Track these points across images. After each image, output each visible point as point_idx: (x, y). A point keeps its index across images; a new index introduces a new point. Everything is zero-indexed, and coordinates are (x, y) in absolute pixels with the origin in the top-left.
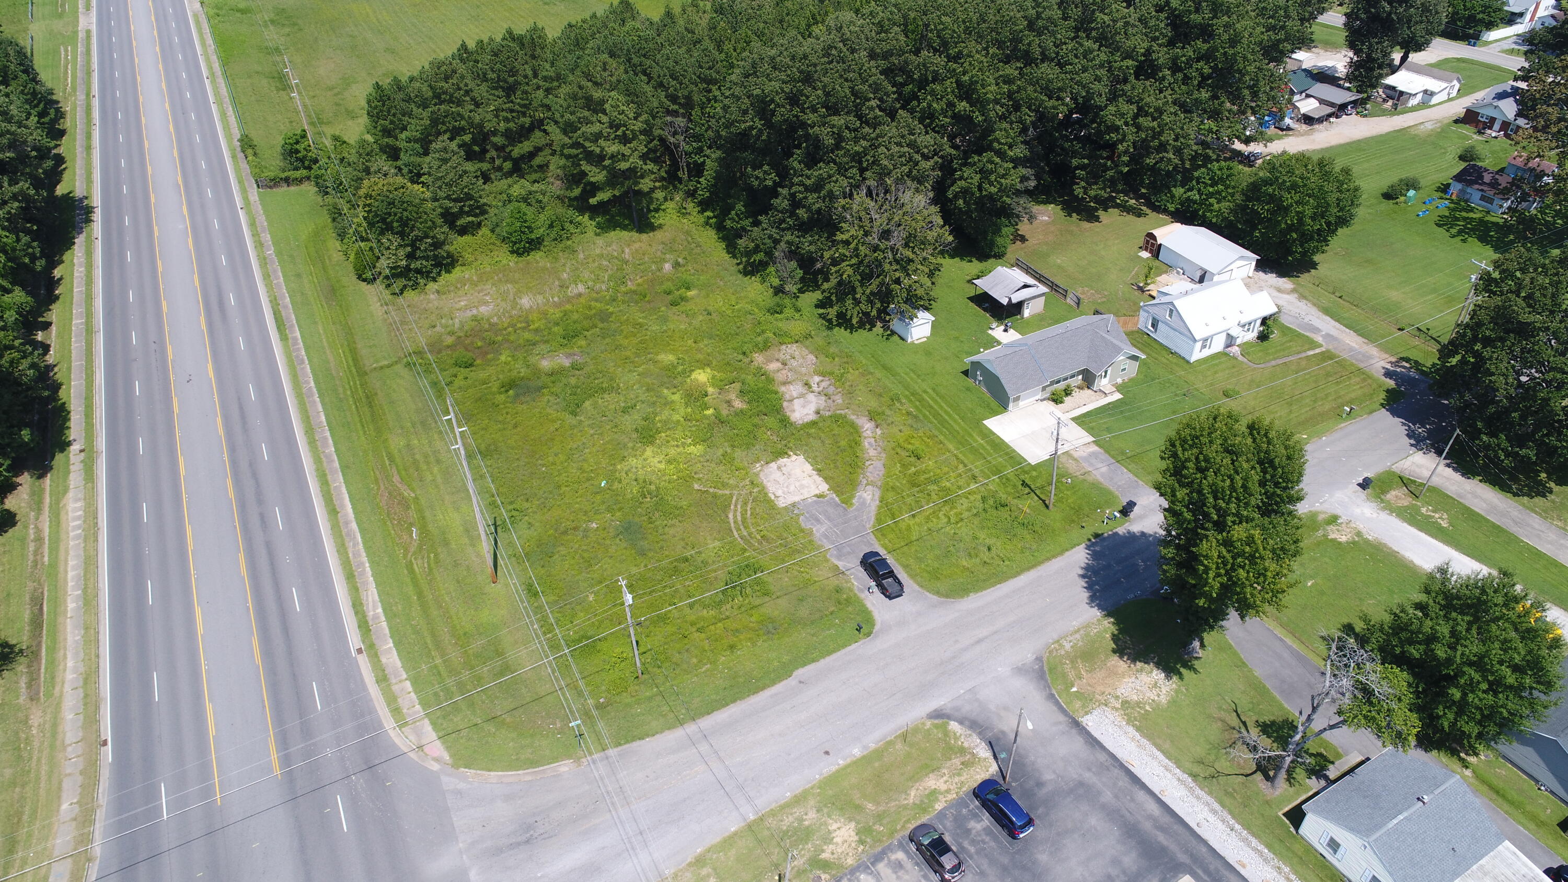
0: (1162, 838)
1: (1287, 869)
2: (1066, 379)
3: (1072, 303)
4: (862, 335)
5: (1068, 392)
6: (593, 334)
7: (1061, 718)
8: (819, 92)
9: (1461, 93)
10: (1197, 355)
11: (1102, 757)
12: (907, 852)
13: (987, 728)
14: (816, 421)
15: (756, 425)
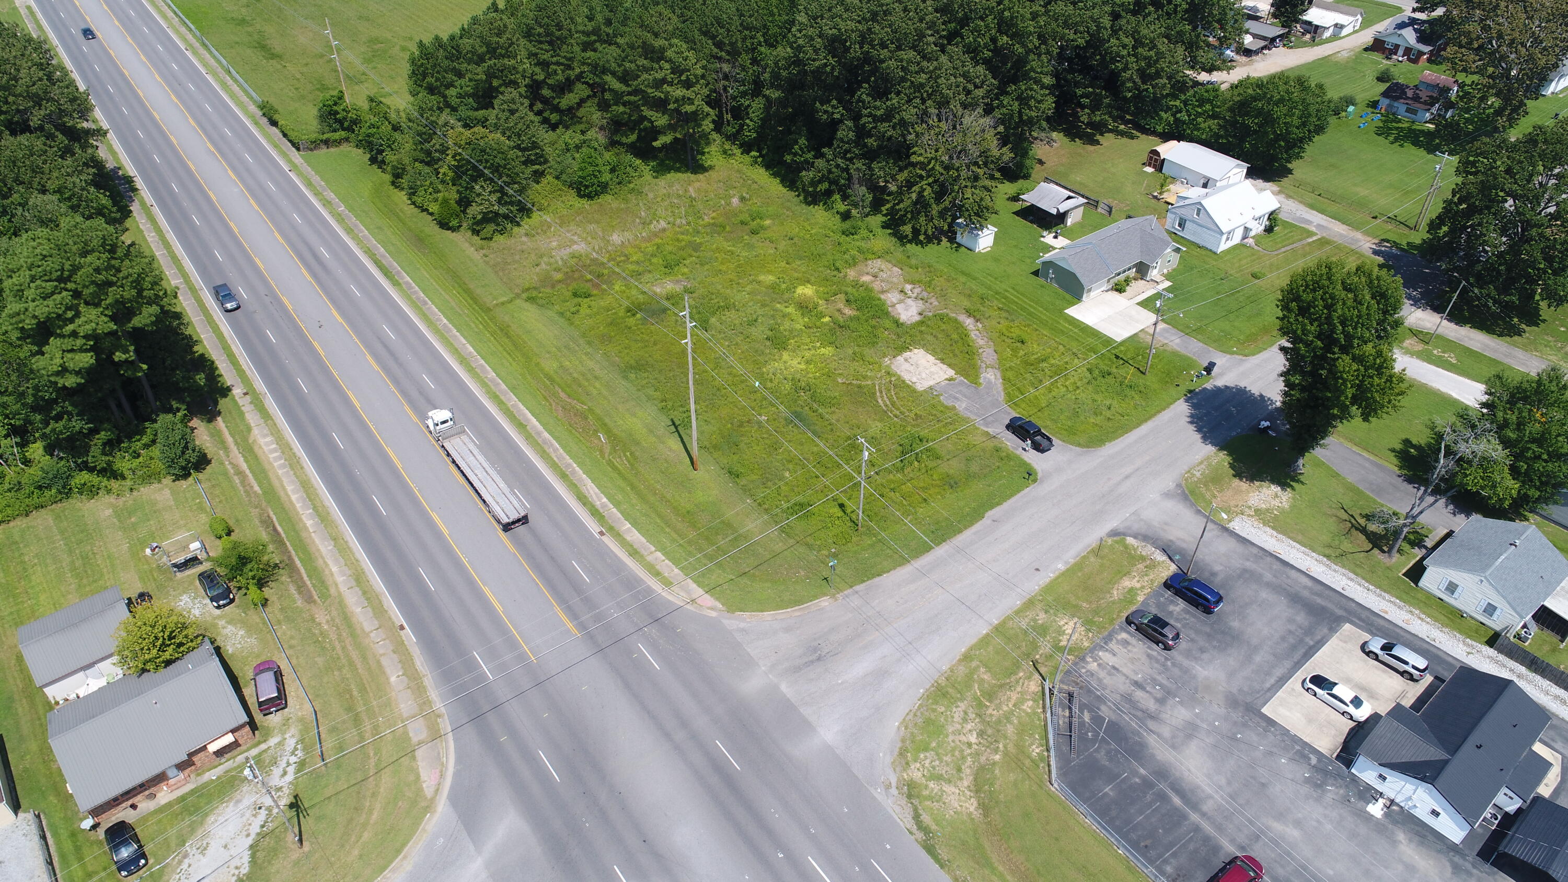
0: (1319, 600)
1: (1417, 612)
2: (1124, 272)
3: (1103, 212)
4: (932, 248)
5: (1127, 281)
6: (691, 263)
7: (1212, 525)
9: (1365, 25)
10: (1223, 246)
11: (1255, 551)
12: (1129, 633)
13: (1157, 539)
14: (923, 321)
15: (874, 328)
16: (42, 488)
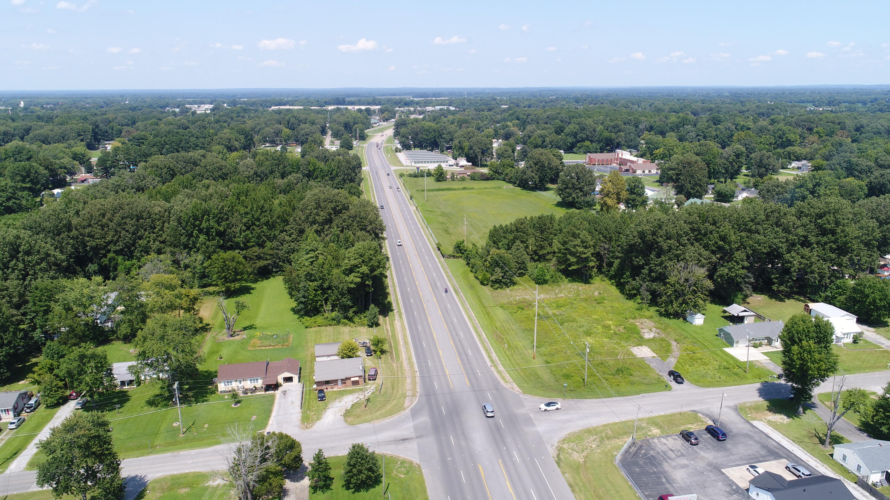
0: (777, 450)
2: (760, 340)
4: (675, 321)
5: (760, 345)
6: (567, 307)
7: (743, 420)
8: (664, 232)
11: (757, 430)
12: (678, 436)
13: (711, 416)
14: (654, 339)
15: (630, 336)
16: (333, 320)
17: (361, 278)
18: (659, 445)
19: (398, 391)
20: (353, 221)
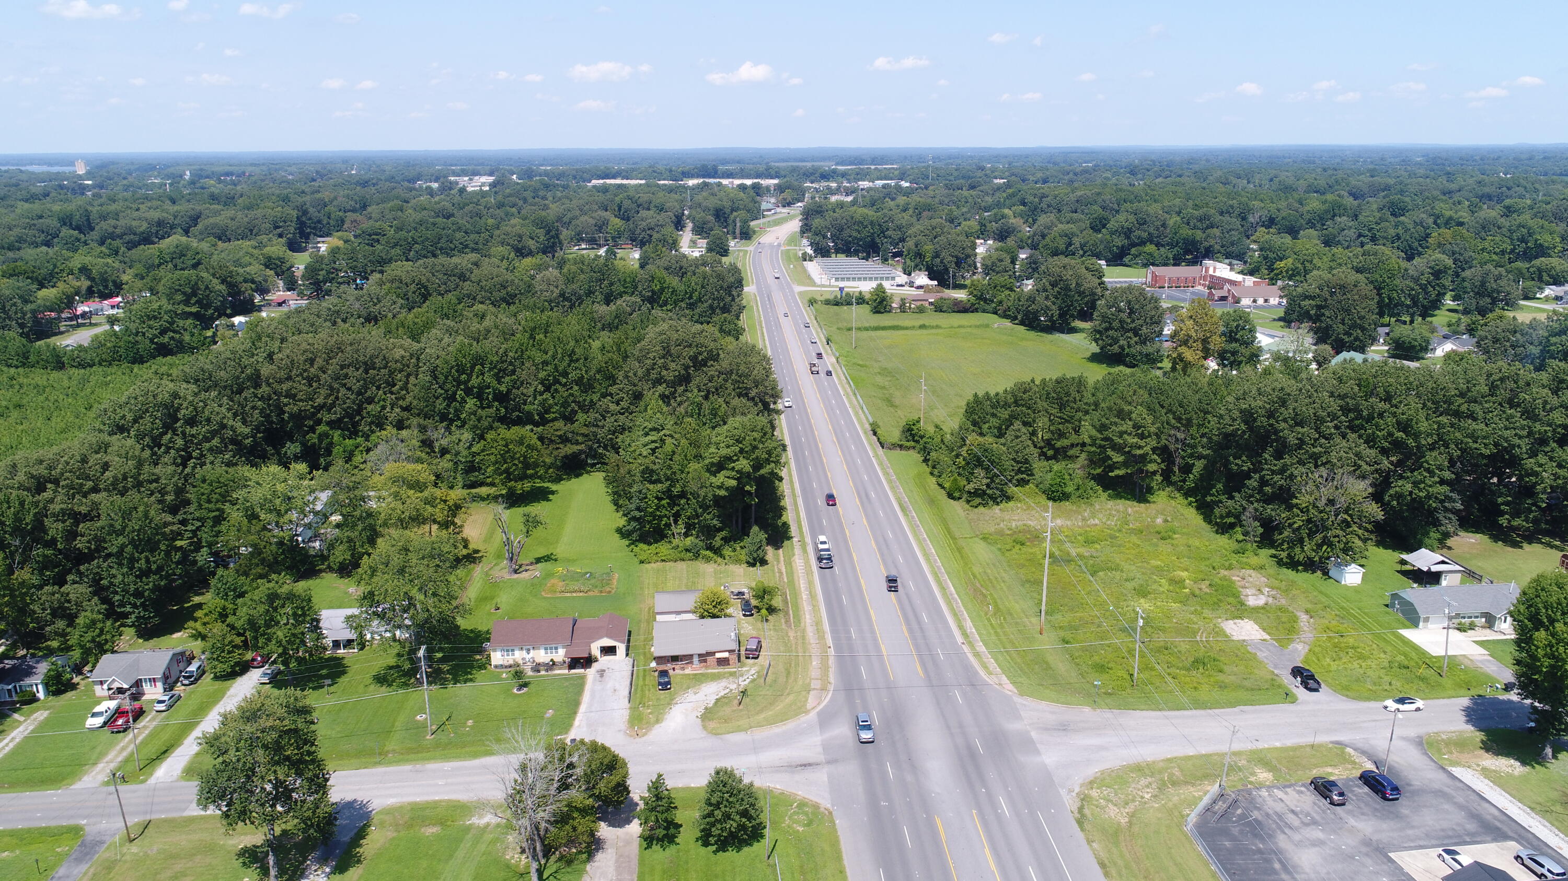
0: (1498, 824)
2: (1472, 618)
4: (1306, 576)
5: (1471, 627)
7: (1432, 764)
11: (1460, 785)
12: (1307, 787)
13: (1374, 756)
14: (1265, 608)
15: (1220, 600)
16: (687, 550)
17: (737, 479)
18: (1270, 802)
19: (796, 680)
20: (726, 381)
